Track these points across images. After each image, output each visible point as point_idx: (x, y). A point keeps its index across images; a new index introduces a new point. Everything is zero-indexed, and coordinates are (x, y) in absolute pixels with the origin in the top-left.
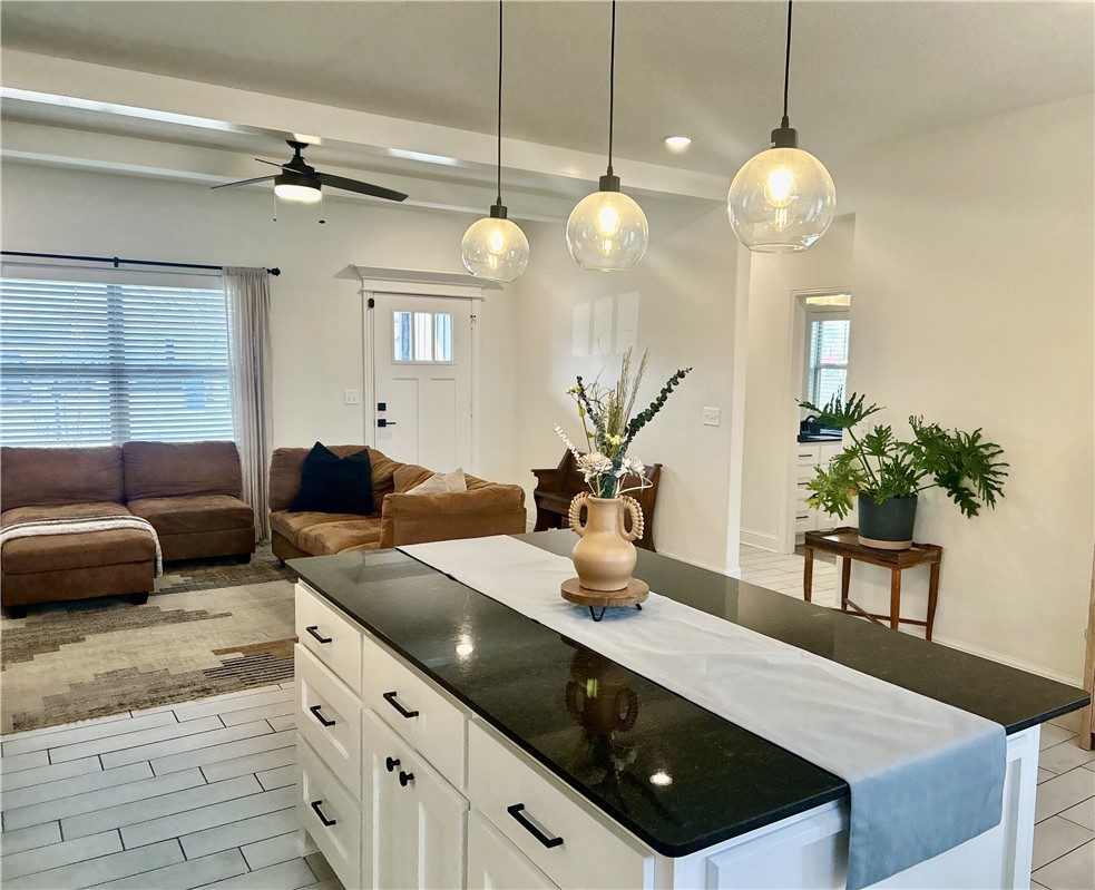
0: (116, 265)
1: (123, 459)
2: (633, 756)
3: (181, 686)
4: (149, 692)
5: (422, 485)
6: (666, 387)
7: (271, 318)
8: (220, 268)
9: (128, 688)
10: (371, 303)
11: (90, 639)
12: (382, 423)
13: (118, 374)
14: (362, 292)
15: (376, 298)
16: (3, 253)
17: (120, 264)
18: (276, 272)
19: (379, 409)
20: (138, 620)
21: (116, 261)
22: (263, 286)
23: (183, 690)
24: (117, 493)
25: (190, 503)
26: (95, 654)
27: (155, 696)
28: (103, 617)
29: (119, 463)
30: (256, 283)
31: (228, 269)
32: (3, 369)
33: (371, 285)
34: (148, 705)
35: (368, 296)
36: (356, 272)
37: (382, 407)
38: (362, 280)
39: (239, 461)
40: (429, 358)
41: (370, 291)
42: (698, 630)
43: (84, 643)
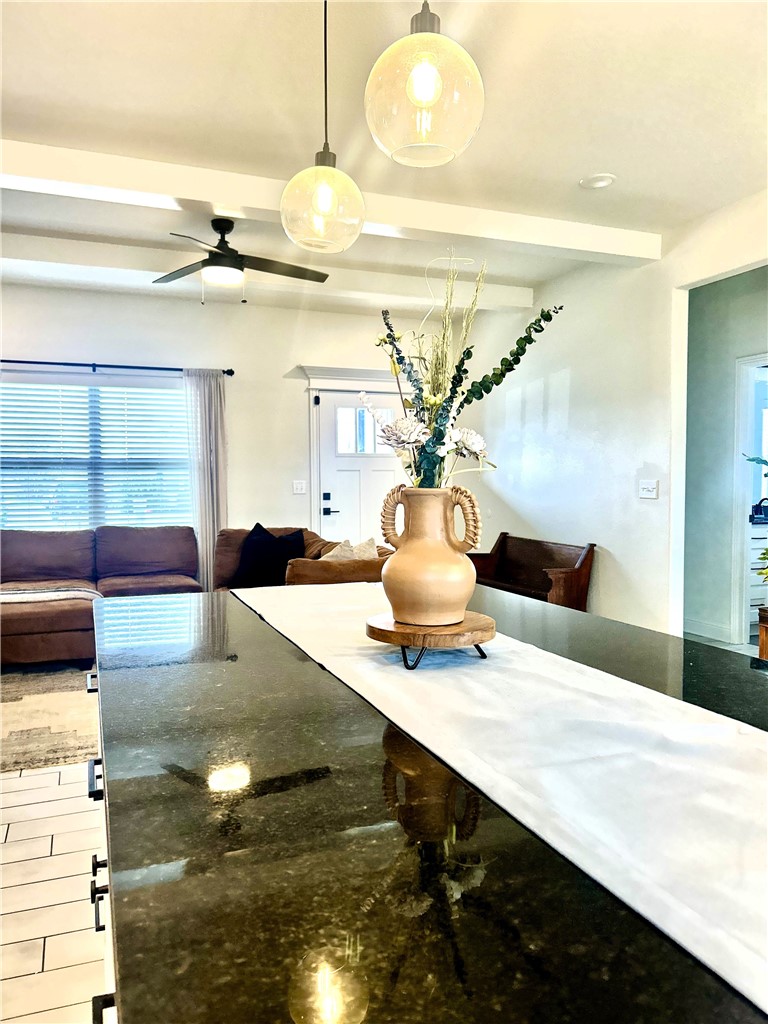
0: (94, 370)
1: (95, 540)
2: (478, 877)
3: (80, 748)
4: (48, 752)
5: (331, 553)
6: (524, 334)
7: (226, 414)
8: (181, 370)
9: (32, 747)
10: (317, 400)
11: (27, 699)
12: (327, 512)
13: (95, 466)
14: (308, 390)
15: (322, 396)
16: (2, 361)
17: (97, 368)
18: (230, 373)
19: (324, 499)
20: (77, 684)
21: (94, 366)
22: (218, 386)
23: (79, 752)
24: (88, 571)
25: (147, 580)
26: (22, 713)
27: (51, 756)
28: (48, 680)
29: (90, 545)
30: (213, 383)
31: (188, 370)
32: (3, 463)
33: (316, 383)
34: (39, 764)
35: (314, 394)
36: (303, 371)
37: (327, 497)
38: (309, 379)
39: (196, 544)
40: (372, 452)
41: (316, 389)
42: (563, 687)
43: (20, 702)
